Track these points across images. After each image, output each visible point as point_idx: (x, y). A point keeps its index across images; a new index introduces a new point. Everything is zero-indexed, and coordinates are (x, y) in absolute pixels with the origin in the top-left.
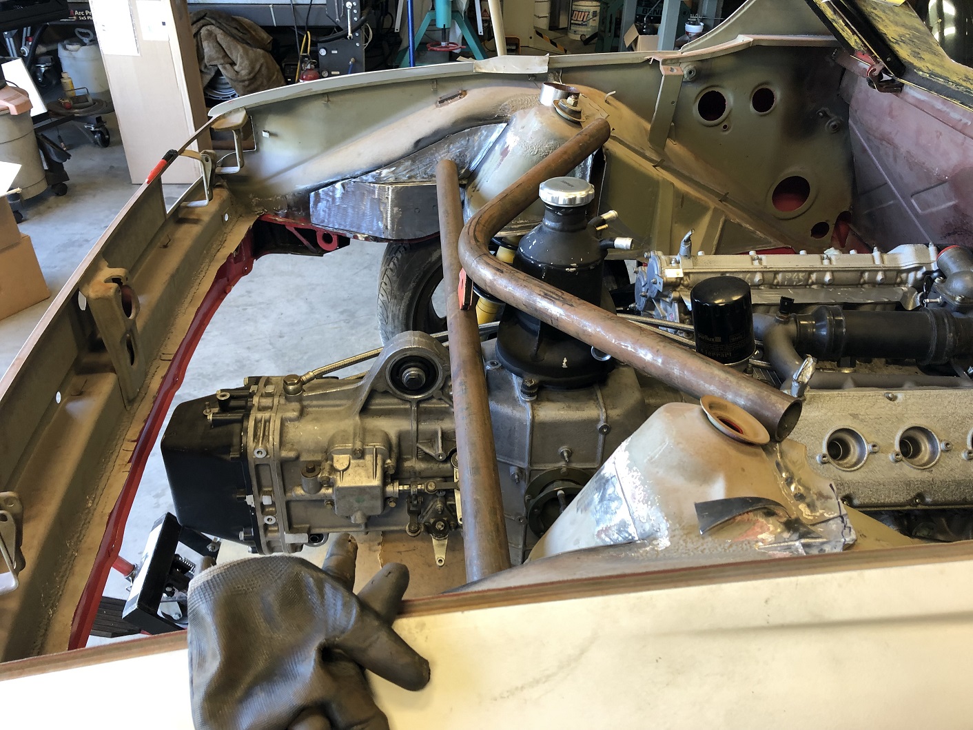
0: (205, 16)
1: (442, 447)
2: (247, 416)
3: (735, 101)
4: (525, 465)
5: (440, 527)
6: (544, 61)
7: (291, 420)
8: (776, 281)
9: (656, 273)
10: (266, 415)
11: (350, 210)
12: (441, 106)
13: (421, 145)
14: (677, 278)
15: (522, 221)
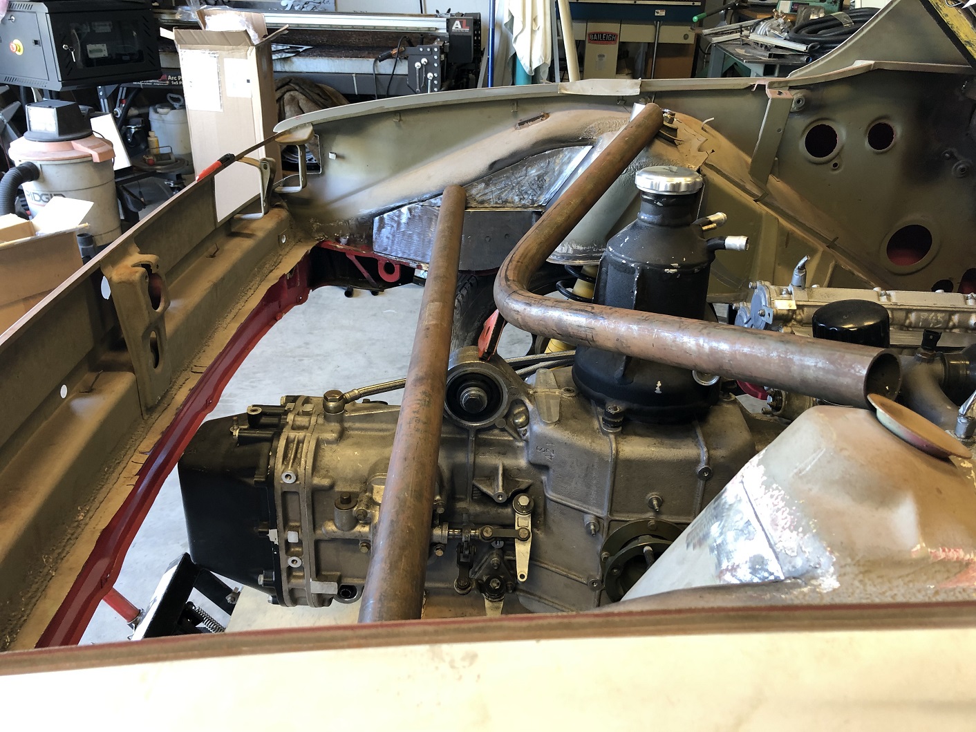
0: (290, 82)
1: (503, 486)
2: (278, 435)
3: (848, 134)
4: (603, 513)
5: (495, 585)
6: (636, 84)
7: (329, 442)
8: (908, 321)
9: (764, 304)
10: (300, 435)
11: (415, 237)
12: (521, 128)
13: (497, 167)
14: (789, 310)
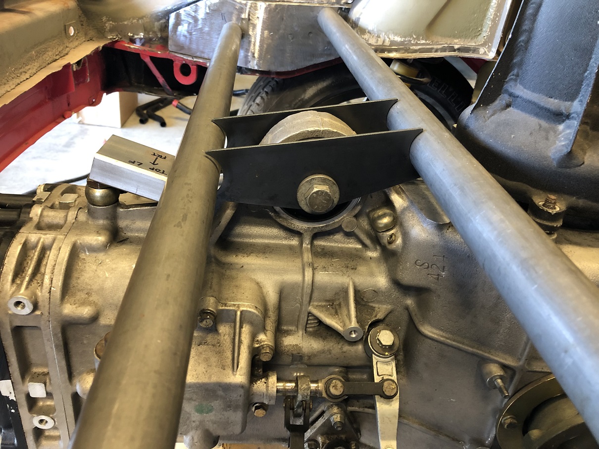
1: (357, 317)
4: (514, 360)
7: (93, 249)
10: (46, 237)
15: (424, 42)
